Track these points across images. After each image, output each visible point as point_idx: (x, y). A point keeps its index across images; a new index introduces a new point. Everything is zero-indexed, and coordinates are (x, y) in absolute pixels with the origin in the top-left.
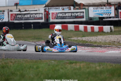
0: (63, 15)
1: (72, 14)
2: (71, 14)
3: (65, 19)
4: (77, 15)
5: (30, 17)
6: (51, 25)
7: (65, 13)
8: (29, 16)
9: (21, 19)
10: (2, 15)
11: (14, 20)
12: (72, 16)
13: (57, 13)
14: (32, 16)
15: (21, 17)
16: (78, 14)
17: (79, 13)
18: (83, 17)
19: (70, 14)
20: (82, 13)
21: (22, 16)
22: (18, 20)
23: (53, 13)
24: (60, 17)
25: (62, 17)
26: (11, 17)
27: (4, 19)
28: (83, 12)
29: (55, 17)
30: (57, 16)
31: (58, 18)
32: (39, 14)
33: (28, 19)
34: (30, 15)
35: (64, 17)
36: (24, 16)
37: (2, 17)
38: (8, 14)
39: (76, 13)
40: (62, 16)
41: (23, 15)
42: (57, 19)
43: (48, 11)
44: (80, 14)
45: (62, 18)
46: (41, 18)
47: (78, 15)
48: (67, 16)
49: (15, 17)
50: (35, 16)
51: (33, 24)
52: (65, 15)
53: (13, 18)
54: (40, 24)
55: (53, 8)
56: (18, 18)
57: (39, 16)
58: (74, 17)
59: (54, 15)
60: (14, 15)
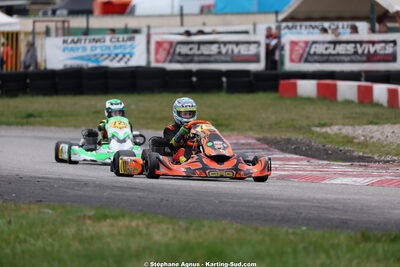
0: (326, 49)
1: (358, 46)
2: (356, 47)
3: (336, 62)
4: (372, 50)
5: (220, 53)
6: (282, 82)
7: (335, 43)
8: (214, 49)
9: (189, 58)
10: (129, 43)
12: (356, 53)
13: (307, 43)
14: (224, 50)
15: (189, 53)
16: (378, 47)
17: (383, 45)
18: (392, 58)
19: (350, 48)
20: (392, 45)
21: (191, 49)
22: (179, 62)
23: (294, 44)
24: (319, 55)
25: (322, 55)
26: (157, 52)
27: (135, 57)
28: (394, 42)
29: (302, 56)
30: (309, 54)
31: (310, 59)
32: (249, 43)
33: (212, 59)
34: (219, 48)
35: (330, 55)
36: (199, 49)
37: (128, 51)
38: (148, 42)
39: (371, 46)
40: (325, 52)
41: (196, 46)
42: (307, 61)
43: (280, 33)
44: (385, 48)
45: (325, 58)
46: (255, 59)
47: (375, 51)
48: (341, 52)
49: (168, 53)
50: (236, 50)
51: (227, 77)
52: (334, 49)
54: (251, 78)
55: (301, 26)
56: (180, 54)
57: (249, 50)
58: (364, 58)
59: (299, 50)
60: (166, 46)
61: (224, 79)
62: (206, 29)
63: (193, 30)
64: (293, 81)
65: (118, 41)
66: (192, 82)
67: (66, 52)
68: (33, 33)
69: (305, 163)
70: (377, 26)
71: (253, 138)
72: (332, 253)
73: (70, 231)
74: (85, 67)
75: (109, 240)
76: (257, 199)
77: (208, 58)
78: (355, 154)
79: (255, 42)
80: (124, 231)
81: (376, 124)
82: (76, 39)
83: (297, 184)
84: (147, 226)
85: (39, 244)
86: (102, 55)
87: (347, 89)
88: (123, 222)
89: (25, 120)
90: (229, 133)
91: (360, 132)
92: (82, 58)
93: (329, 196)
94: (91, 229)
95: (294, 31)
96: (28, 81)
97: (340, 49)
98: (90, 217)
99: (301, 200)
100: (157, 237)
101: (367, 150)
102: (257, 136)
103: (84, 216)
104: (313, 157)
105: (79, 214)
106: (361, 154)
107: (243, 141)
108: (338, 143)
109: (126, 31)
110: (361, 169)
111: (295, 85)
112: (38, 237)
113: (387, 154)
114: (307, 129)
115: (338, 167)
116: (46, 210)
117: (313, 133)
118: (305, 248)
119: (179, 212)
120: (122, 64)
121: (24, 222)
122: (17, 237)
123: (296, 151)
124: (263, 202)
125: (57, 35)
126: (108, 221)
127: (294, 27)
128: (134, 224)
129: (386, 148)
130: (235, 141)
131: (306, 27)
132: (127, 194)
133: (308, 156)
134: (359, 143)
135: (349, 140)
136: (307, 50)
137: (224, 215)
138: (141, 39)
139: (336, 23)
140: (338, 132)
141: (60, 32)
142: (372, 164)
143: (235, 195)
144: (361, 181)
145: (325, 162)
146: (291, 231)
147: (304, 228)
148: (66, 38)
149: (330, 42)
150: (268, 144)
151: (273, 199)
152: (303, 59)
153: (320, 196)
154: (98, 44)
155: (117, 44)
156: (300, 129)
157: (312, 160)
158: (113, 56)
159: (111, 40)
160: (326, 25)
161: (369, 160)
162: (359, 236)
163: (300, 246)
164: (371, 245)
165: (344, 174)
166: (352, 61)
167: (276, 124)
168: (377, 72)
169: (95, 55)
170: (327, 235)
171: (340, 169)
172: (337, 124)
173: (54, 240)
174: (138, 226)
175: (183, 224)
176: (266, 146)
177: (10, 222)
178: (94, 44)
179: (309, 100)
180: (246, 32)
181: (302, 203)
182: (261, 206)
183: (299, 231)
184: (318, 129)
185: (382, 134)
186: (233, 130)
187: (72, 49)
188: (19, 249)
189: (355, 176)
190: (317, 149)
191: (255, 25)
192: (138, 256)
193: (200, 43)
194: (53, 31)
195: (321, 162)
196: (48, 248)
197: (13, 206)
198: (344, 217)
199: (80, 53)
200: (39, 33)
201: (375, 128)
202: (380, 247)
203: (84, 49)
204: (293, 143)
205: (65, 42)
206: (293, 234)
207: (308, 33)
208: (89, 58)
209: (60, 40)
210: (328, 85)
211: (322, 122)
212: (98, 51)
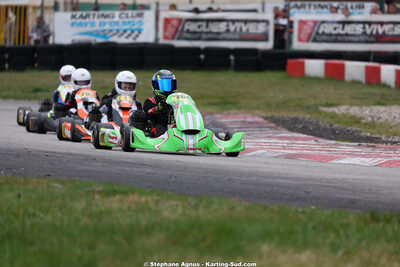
0: (335, 29)
1: (367, 26)
2: (364, 28)
3: (344, 42)
4: (380, 31)
5: (228, 31)
7: (344, 23)
8: (222, 27)
9: (197, 36)
10: (138, 19)
11: (173, 38)
12: (365, 33)
13: (315, 22)
14: (232, 28)
15: (197, 30)
16: (387, 28)
17: (391, 26)
19: (359, 29)
21: (199, 27)
22: (187, 39)
23: (302, 23)
24: (327, 35)
25: (330, 35)
26: (165, 29)
27: (144, 33)
29: (310, 35)
30: (317, 33)
31: (318, 38)
32: (257, 21)
33: (221, 36)
34: (228, 26)
35: (339, 35)
36: (207, 27)
37: (136, 27)
38: (157, 18)
39: (379, 26)
40: (333, 32)
41: (204, 24)
42: (315, 40)
44: (394, 29)
45: (333, 38)
46: (264, 38)
47: (384, 32)
48: (349, 32)
49: (177, 29)
50: (244, 29)
51: (235, 56)
52: (343, 29)
53: (171, 30)
54: (259, 56)
55: (310, 6)
56: (188, 31)
57: (257, 28)
58: (373, 39)
59: (307, 29)
60: (175, 23)
61: (232, 57)
62: (215, 7)
63: (202, 7)
64: (300, 60)
65: (127, 17)
66: (200, 59)
67: (75, 27)
68: (42, 7)
69: (313, 142)
70: (386, 7)
71: (260, 116)
72: (342, 232)
73: (80, 205)
74: (93, 42)
75: (118, 215)
76: (265, 177)
77: (216, 36)
78: (363, 134)
79: (263, 21)
80: (133, 206)
81: (384, 105)
82: (84, 14)
83: (305, 163)
84: (157, 203)
85: (49, 218)
86: (111, 31)
87: (355, 70)
88: (133, 198)
89: (33, 95)
90: (237, 111)
91: (367, 112)
92: (90, 33)
93: (337, 176)
94: (99, 204)
95: (302, 10)
96: (36, 55)
97: (349, 29)
98: (99, 192)
99: (310, 179)
100: (166, 214)
101: (375, 131)
102: (265, 115)
103: (94, 191)
104: (321, 137)
105: (88, 189)
106: (369, 134)
107: (250, 120)
108: (346, 123)
109: (134, 7)
110: (369, 150)
111: (303, 65)
112: (47, 211)
113: (394, 135)
114: (315, 109)
115: (346, 147)
116: (56, 185)
117: (320, 113)
118: (314, 227)
119: (188, 188)
120: (130, 40)
121: (33, 196)
122: (26, 211)
123: (304, 131)
124: (271, 180)
125: (66, 10)
126: (117, 197)
127: (303, 6)
128: (143, 199)
129: (394, 129)
130: (242, 119)
131: (315, 7)
132: (135, 170)
133: (315, 135)
134: (366, 124)
135: (357, 120)
136: (316, 29)
137: (233, 193)
138: (149, 15)
139: (345, 3)
140: (345, 112)
141: (69, 6)
142: (380, 145)
143: (243, 173)
144: (369, 161)
145: (333, 142)
146: (300, 210)
147: (313, 207)
148: (74, 13)
149: (339, 22)
150: (275, 122)
151: (281, 178)
152: (311, 39)
153: (328, 175)
154: (107, 20)
155: (126, 20)
156: (307, 108)
157: (320, 140)
158: (121, 32)
159: (120, 16)
160: (335, 4)
161: (377, 140)
162: (368, 216)
163: (310, 225)
164: (381, 225)
165: (352, 154)
166: (360, 42)
167: (283, 103)
168: (385, 53)
169: (104, 31)
170: (336, 215)
171: (348, 149)
172: (344, 104)
173: (63, 214)
174: (147, 202)
175: (192, 201)
176: (273, 125)
177: (19, 196)
178: (103, 20)
179: (316, 79)
180: (255, 11)
181: (310, 183)
182: (269, 185)
183: (308, 210)
184: (325, 109)
185: (390, 114)
186: (240, 108)
187: (80, 25)
188: (28, 222)
189: (364, 156)
190: (325, 129)
191: (263, 4)
192: (147, 231)
193: (208, 21)
194: (61, 6)
195: (328, 142)
196: (58, 223)
197: (22, 180)
198: (353, 197)
199: (89, 29)
200: (47, 8)
201: (382, 108)
202: (389, 228)
203: (93, 24)
204: (301, 122)
205: (73, 17)
206: (303, 212)
207: (317, 13)
208: (97, 34)
209: (68, 15)
210: (336, 65)
211: (329, 102)
212: (107, 27)
